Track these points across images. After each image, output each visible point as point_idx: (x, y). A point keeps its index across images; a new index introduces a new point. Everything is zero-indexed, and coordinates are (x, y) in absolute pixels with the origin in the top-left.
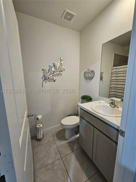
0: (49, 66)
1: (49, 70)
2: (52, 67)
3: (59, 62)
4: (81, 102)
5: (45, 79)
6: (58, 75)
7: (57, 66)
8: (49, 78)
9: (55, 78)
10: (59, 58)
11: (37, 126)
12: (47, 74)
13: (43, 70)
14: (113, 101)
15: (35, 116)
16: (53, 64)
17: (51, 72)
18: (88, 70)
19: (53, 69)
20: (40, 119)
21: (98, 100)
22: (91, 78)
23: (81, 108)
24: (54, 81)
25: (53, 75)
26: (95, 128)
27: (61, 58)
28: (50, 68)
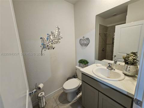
0: (48, 34)
1: (48, 39)
2: (50, 36)
3: (57, 30)
4: (79, 65)
5: (44, 48)
6: (57, 42)
7: (55, 34)
8: (48, 46)
9: (54, 46)
10: (57, 27)
11: (39, 96)
12: (46, 42)
13: (41, 38)
14: (110, 65)
15: (36, 86)
16: (52, 32)
17: (50, 40)
18: (84, 37)
19: (51, 37)
20: (41, 88)
21: (94, 63)
22: (87, 45)
23: (83, 73)
24: (53, 49)
25: (52, 43)
26: (99, 92)
27: (59, 27)
28: (48, 37)
